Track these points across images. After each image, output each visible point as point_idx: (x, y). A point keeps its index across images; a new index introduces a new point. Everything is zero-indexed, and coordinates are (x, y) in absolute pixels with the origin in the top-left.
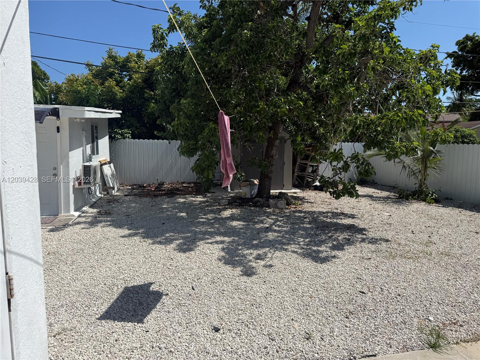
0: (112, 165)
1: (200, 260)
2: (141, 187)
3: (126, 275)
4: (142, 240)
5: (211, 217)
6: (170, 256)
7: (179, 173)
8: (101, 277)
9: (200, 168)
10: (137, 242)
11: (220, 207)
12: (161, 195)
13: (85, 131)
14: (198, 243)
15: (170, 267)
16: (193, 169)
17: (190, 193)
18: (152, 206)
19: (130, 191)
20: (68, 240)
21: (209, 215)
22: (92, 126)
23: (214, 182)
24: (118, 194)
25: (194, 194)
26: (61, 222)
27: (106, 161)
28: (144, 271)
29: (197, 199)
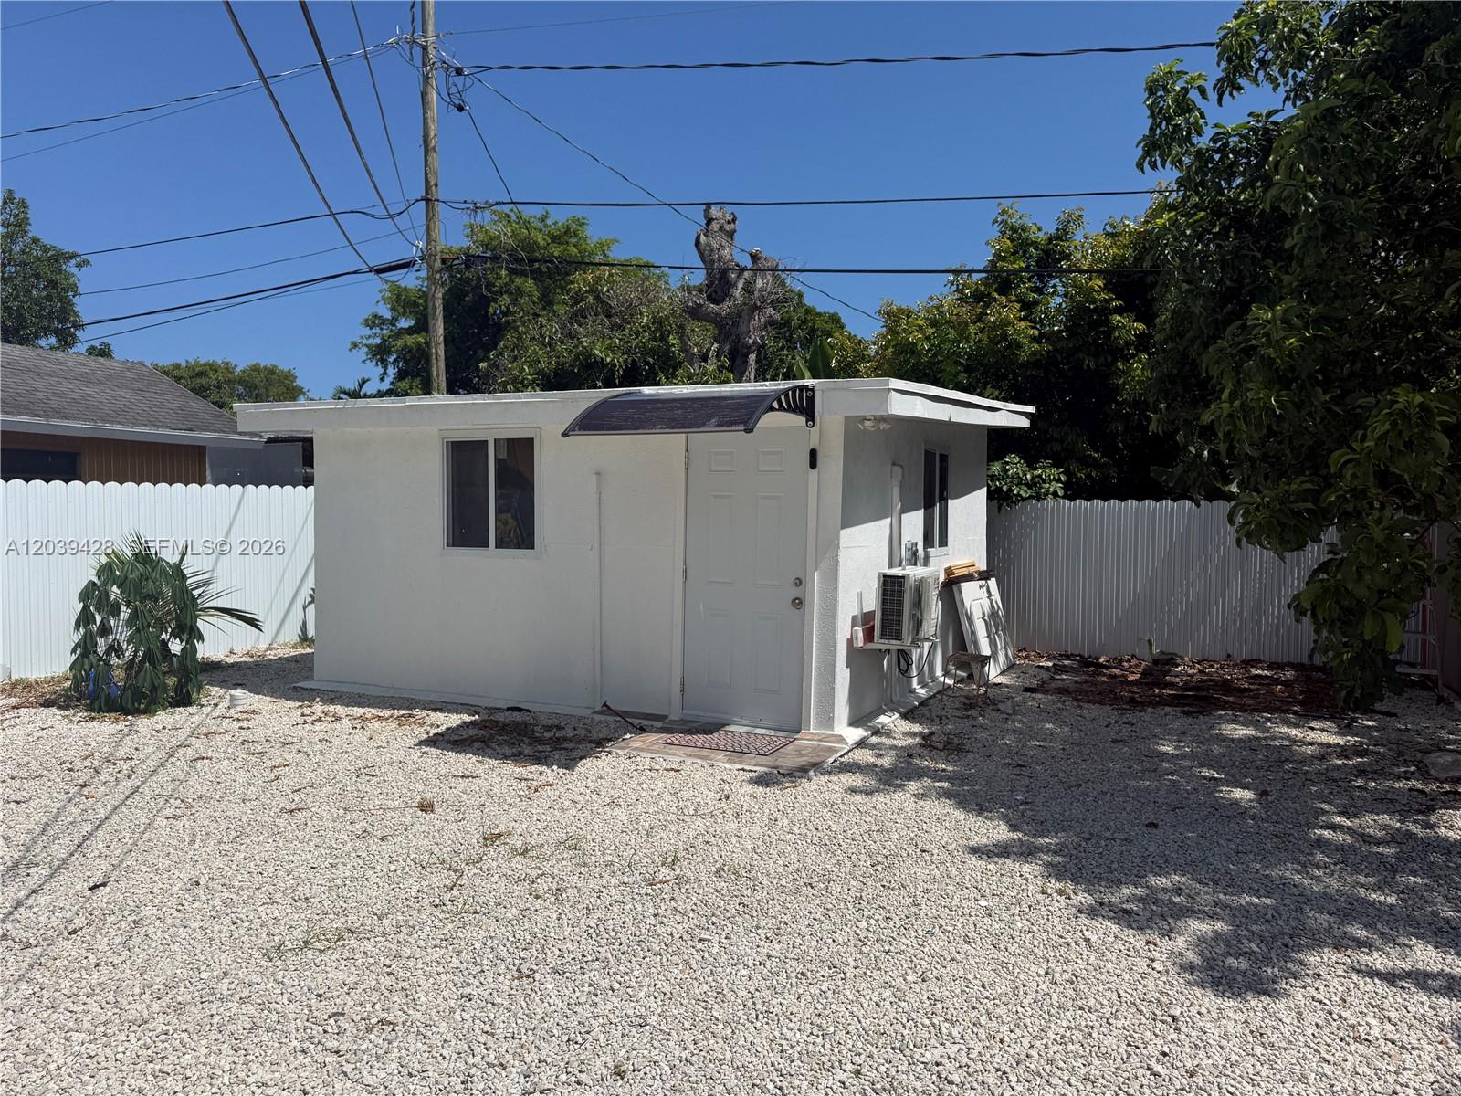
0: (993, 582)
1: (1327, 1069)
2: (1088, 665)
3: (952, 1050)
4: (1054, 884)
5: (1383, 827)
6: (1164, 999)
7: (1235, 623)
8: (851, 1028)
9: (1338, 602)
10: (1031, 887)
11: (1430, 787)
12: (1159, 703)
13: (901, 466)
14: (1312, 958)
15: (1158, 1068)
16: (1297, 606)
17: (1280, 708)
18: (1115, 741)
19: (1045, 675)
20: (796, 829)
21: (1369, 819)
22: (929, 456)
23: (1399, 669)
24: (1004, 680)
25: (1295, 713)
26: (802, 755)
27: (972, 569)
28: (1034, 1053)
29: (1311, 736)
